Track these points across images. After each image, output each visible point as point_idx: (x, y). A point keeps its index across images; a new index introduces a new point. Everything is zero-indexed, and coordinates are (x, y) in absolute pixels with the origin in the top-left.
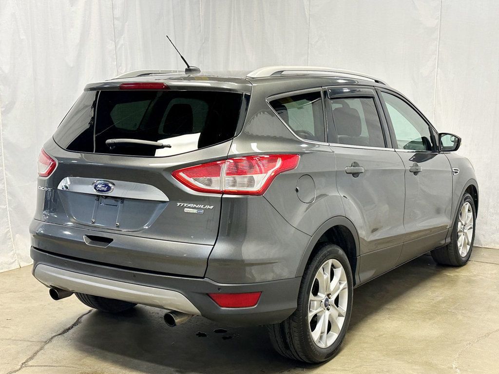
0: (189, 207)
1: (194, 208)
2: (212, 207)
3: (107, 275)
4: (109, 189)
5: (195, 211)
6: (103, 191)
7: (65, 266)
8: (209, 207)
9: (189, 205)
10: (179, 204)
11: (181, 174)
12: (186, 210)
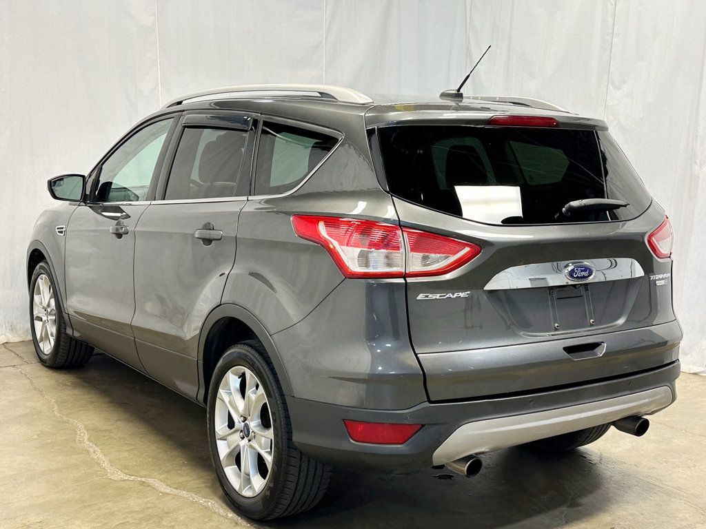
0: (659, 279)
1: (662, 279)
3: (597, 396)
4: (591, 273)
7: (529, 408)
10: (652, 277)
12: (658, 283)
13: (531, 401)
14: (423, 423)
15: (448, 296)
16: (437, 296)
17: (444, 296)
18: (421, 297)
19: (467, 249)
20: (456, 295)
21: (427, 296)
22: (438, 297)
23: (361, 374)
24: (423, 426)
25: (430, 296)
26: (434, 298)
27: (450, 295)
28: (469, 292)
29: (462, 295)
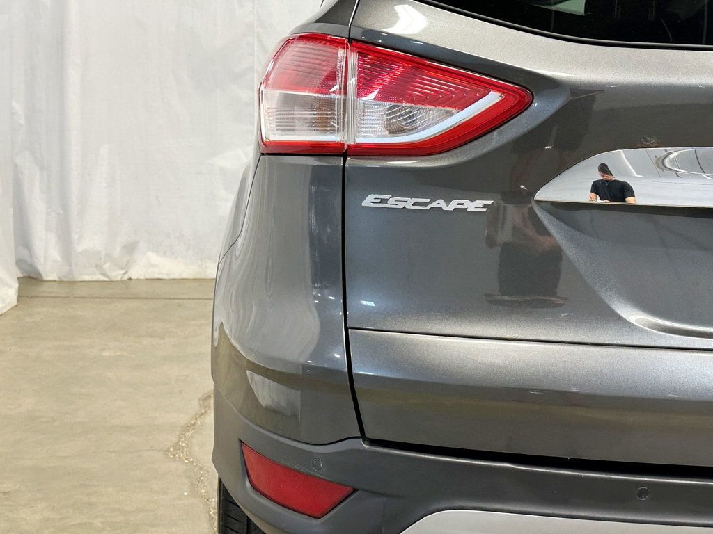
13: (641, 494)
14: (357, 486)
15: (434, 205)
16: (408, 203)
17: (426, 204)
18: (370, 200)
19: (493, 98)
20: (454, 204)
21: (383, 201)
22: (409, 206)
23: (286, 363)
24: (355, 490)
25: (392, 201)
26: (401, 206)
27: (441, 204)
28: (490, 202)
29: (473, 206)
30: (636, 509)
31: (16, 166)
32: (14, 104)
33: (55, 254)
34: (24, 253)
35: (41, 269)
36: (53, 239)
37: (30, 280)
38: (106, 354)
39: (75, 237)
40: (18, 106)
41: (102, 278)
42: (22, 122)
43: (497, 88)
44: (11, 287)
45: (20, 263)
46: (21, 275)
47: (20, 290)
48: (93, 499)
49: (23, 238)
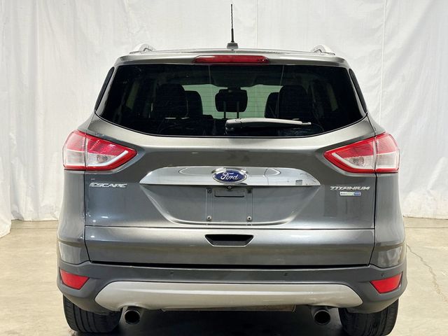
0: (345, 190)
1: (351, 191)
2: (368, 188)
4: (241, 177)
5: (352, 194)
6: (232, 180)
8: (365, 188)
9: (345, 188)
10: (333, 188)
11: (334, 154)
12: (342, 193)
13: (172, 273)
15: (110, 185)
17: (108, 185)
18: (92, 185)
19: (126, 152)
21: (95, 185)
22: (103, 186)
24: (89, 278)
25: (98, 184)
26: (100, 186)
27: (112, 185)
28: (126, 184)
29: (121, 185)
30: (171, 279)
31: (12, 164)
32: (11, 134)
33: (30, 207)
34: (15, 207)
35: (23, 215)
36: (29, 199)
37: (18, 221)
38: (47, 253)
39: (40, 199)
40: (13, 136)
41: (54, 219)
42: (15, 142)
43: (127, 150)
44: (7, 224)
45: (13, 213)
46: (13, 219)
47: (12, 226)
48: (27, 308)
49: (15, 201)
